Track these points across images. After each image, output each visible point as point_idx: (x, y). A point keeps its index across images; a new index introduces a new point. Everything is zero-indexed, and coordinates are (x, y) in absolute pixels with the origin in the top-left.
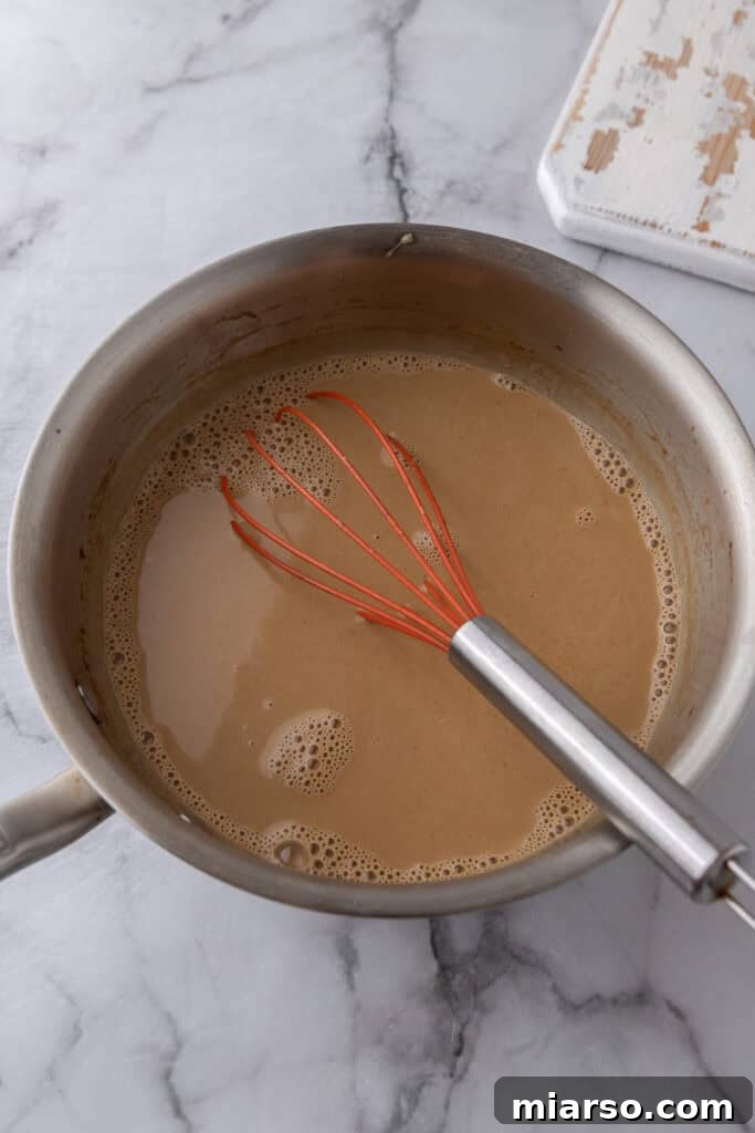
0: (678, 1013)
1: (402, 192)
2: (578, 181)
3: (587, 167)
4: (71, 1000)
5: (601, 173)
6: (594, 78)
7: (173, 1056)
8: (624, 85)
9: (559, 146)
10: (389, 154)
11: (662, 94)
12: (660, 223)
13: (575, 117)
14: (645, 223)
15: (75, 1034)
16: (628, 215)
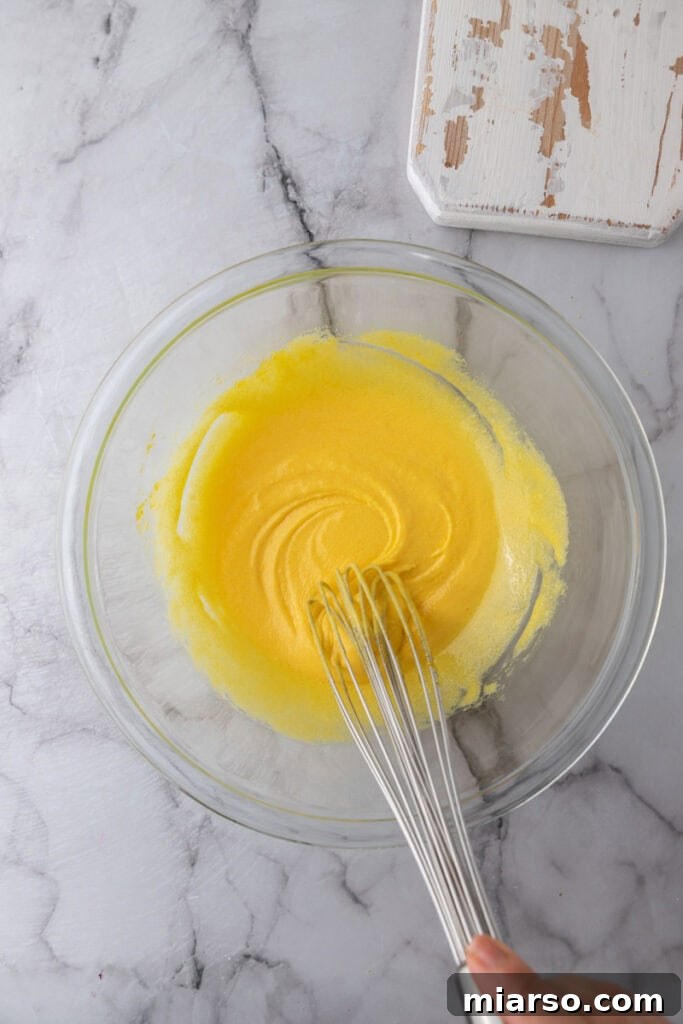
0: (617, 770)
1: (301, 212)
2: (444, 180)
3: (448, 165)
4: (275, 861)
5: (460, 166)
6: (435, 63)
7: (344, 873)
8: (461, 64)
9: (420, 147)
10: (280, 176)
11: (492, 66)
12: (516, 208)
13: (427, 112)
14: (504, 209)
15: (285, 878)
16: (490, 205)
